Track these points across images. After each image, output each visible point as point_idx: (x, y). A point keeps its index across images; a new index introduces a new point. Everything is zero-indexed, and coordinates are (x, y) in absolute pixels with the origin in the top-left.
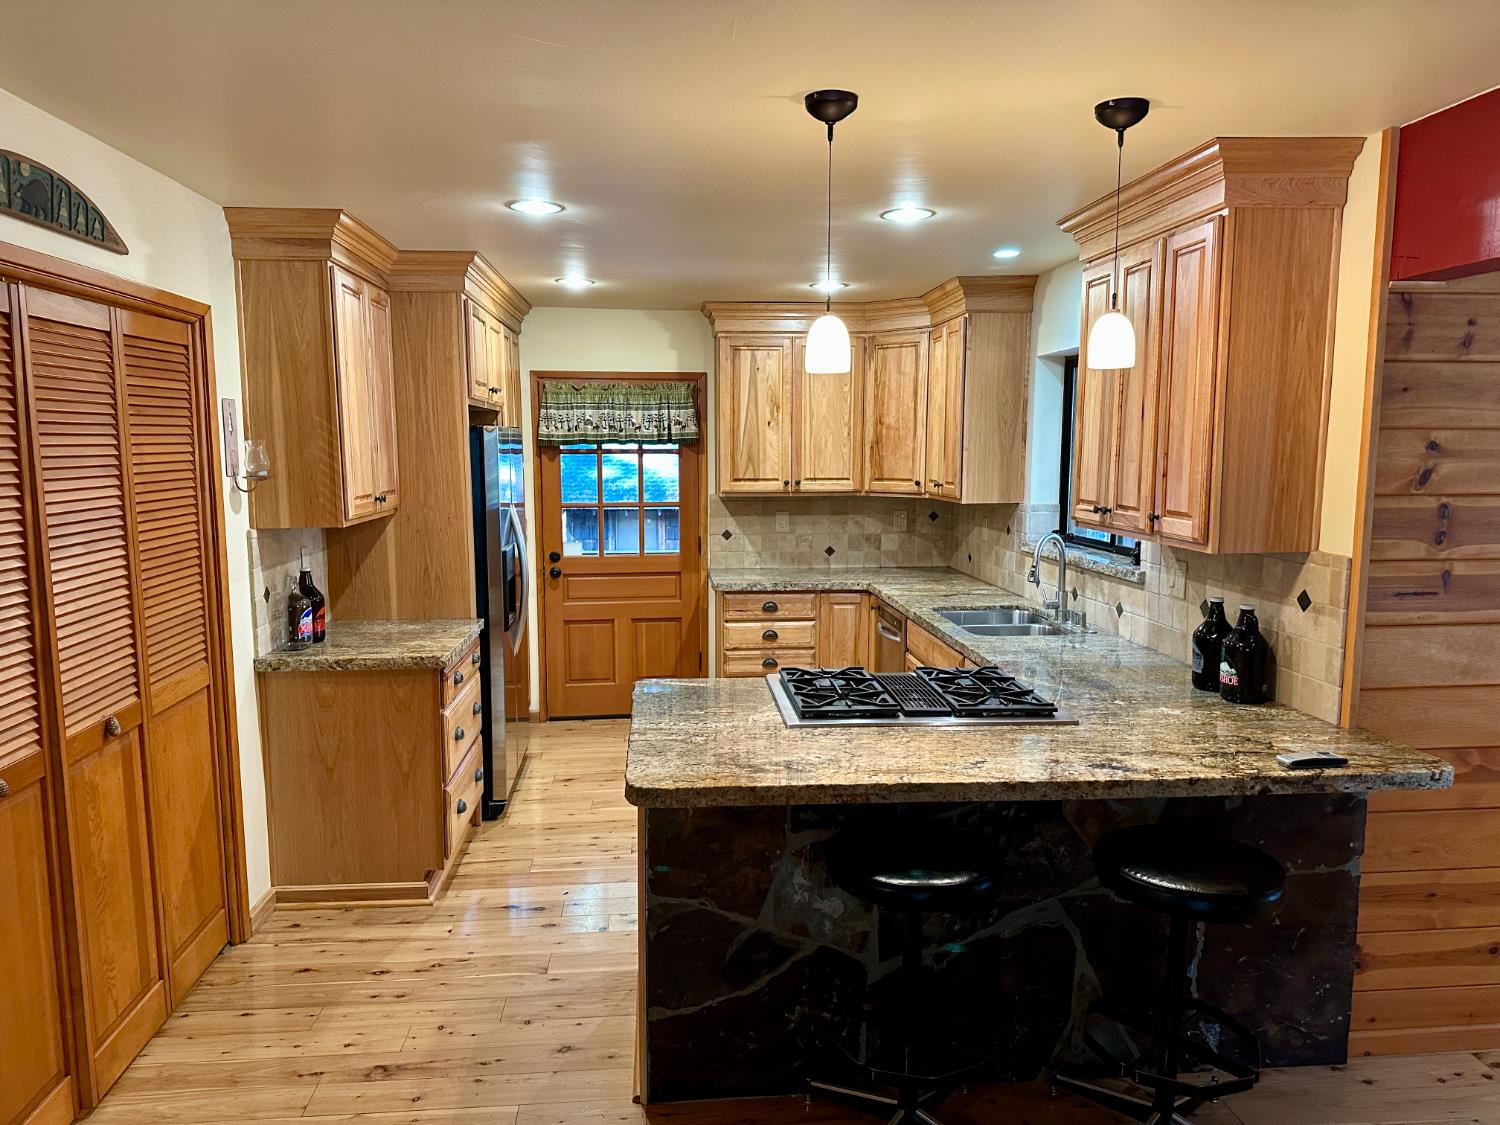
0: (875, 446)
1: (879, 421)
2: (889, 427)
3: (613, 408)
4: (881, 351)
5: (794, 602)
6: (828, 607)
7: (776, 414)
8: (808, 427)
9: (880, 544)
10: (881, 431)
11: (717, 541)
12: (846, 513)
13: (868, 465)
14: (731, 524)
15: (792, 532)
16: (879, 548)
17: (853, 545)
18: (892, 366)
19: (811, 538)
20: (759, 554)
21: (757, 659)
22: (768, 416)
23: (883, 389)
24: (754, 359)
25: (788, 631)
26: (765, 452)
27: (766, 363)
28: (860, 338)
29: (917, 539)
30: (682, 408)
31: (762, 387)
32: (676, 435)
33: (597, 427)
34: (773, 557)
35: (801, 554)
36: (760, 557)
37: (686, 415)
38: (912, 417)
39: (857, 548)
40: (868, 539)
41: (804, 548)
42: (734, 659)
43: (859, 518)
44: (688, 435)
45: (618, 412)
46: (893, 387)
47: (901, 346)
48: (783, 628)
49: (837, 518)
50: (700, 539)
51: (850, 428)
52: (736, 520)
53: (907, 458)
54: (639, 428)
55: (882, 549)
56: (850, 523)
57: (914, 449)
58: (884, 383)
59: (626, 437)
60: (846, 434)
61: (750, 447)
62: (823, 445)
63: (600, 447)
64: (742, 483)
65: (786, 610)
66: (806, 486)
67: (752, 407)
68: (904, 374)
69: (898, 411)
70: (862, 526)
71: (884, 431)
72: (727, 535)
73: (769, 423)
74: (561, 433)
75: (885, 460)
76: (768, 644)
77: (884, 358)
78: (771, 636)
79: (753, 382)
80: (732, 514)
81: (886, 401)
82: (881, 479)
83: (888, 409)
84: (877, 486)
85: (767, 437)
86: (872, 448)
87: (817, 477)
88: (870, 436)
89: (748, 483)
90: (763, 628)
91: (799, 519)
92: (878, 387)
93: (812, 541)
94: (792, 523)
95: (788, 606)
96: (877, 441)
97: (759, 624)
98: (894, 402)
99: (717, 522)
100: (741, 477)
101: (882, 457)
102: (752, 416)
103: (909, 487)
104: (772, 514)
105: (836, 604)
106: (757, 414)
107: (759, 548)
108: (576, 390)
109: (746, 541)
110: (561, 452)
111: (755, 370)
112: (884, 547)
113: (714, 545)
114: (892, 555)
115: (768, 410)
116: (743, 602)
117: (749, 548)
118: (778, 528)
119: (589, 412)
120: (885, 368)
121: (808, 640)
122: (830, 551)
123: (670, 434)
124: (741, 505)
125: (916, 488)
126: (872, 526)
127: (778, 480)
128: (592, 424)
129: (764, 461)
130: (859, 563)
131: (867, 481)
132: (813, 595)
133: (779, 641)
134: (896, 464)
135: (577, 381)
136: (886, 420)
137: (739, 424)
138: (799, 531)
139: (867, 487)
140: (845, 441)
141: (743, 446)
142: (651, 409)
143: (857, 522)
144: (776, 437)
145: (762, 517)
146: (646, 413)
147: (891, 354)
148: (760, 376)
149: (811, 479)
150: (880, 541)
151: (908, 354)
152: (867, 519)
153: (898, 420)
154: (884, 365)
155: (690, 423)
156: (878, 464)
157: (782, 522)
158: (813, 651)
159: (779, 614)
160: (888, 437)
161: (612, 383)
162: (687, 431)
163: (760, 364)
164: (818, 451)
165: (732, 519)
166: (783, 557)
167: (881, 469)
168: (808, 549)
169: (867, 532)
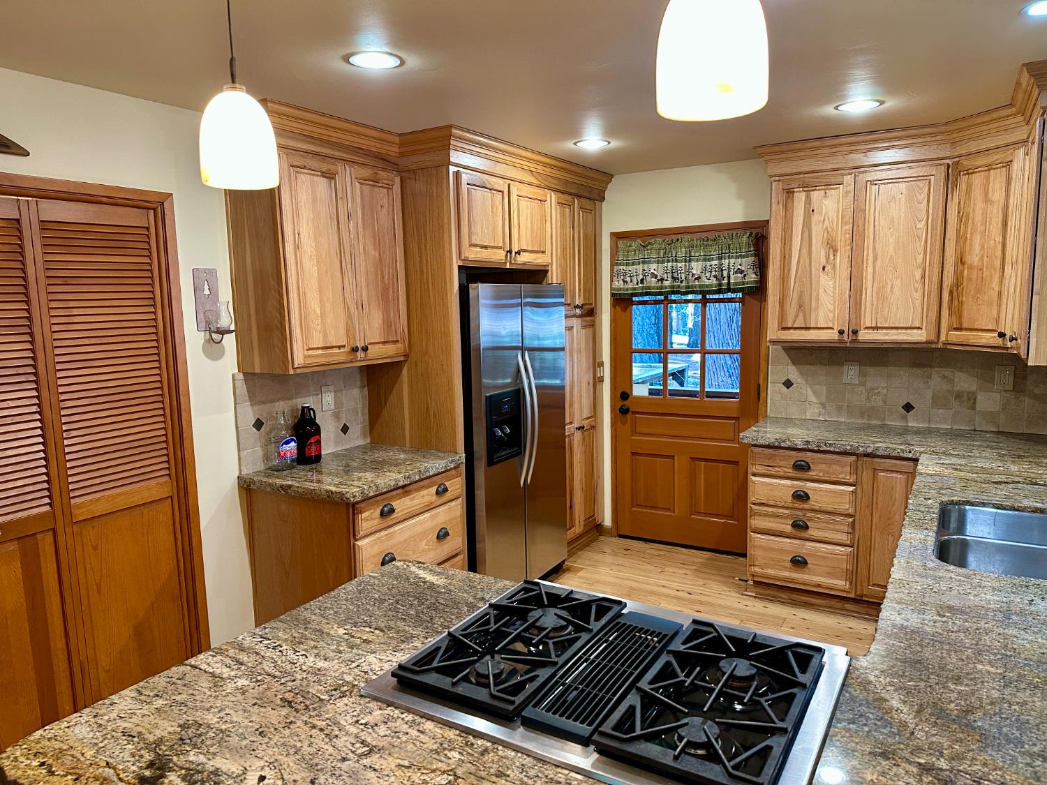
0: (955, 289)
1: (961, 261)
2: (971, 268)
3: (676, 261)
4: (965, 178)
5: (830, 463)
6: (871, 472)
7: (832, 257)
8: (870, 270)
9: (975, 403)
10: (962, 271)
11: (777, 389)
12: (931, 366)
13: (945, 312)
14: (793, 373)
15: (862, 384)
16: (973, 408)
17: (939, 401)
18: (977, 194)
19: (885, 391)
20: (823, 405)
21: (786, 518)
22: (823, 261)
23: (967, 223)
24: (808, 200)
25: (822, 494)
26: (818, 299)
27: (822, 203)
28: (940, 165)
29: (1027, 400)
30: (744, 257)
31: (817, 230)
32: (736, 284)
33: (662, 280)
34: (839, 409)
35: (873, 408)
36: (824, 408)
37: (746, 263)
38: (999, 253)
39: (945, 406)
40: (958, 396)
41: (876, 401)
42: (760, 515)
43: (948, 372)
44: (748, 283)
45: (679, 265)
46: (978, 217)
47: (990, 167)
48: (815, 490)
49: (918, 371)
50: (759, 385)
51: (924, 270)
52: (799, 370)
53: (990, 304)
54: (699, 278)
55: (978, 409)
56: (935, 377)
57: (1000, 294)
58: (968, 215)
59: (688, 287)
60: (918, 277)
61: (802, 293)
62: (889, 290)
63: (666, 298)
64: (792, 331)
65: (821, 470)
66: (864, 335)
67: (805, 251)
68: (992, 202)
69: (982, 247)
70: (951, 381)
71: (966, 271)
72: (788, 384)
73: (824, 268)
74: (630, 285)
75: (965, 306)
76: (798, 505)
77: (969, 185)
78: (801, 497)
79: (807, 225)
80: (794, 363)
81: (968, 236)
82: (960, 329)
83: (971, 245)
84: (955, 336)
85: (821, 283)
86: (951, 293)
87: (879, 325)
88: (948, 280)
89: (798, 332)
90: (792, 486)
91: (871, 370)
92: (961, 220)
93: (886, 395)
94: (863, 374)
95: (823, 466)
96: (958, 284)
97: (788, 482)
98: (979, 236)
99: (779, 370)
100: (790, 326)
101: (961, 303)
102: (804, 262)
103: (991, 339)
104: (840, 364)
105: (883, 470)
106: (810, 259)
107: (824, 400)
108: (644, 247)
109: (809, 390)
110: (633, 303)
111: (809, 211)
112: (979, 407)
113: (774, 391)
114: (991, 417)
115: (823, 254)
116: (771, 457)
117: (813, 398)
118: (846, 379)
119: (654, 266)
120: (970, 198)
121: (846, 506)
122: (908, 407)
123: (729, 283)
124: (803, 354)
125: (999, 341)
126: (964, 382)
127: (832, 328)
128: (656, 277)
129: (817, 308)
130: (945, 423)
131: (943, 331)
132: (854, 458)
133: (811, 503)
134: (978, 311)
135: (645, 237)
136: (968, 259)
137: (789, 270)
138: (870, 384)
139: (943, 338)
140: (917, 285)
141: (793, 295)
142: (712, 259)
143: (944, 377)
144: (831, 283)
145: (827, 367)
146: (708, 263)
147: (977, 179)
148: (815, 218)
149: (873, 328)
150: (975, 400)
151: (997, 177)
152: (958, 374)
153: (982, 258)
154: (968, 193)
155: (750, 271)
156: (957, 311)
157: (851, 373)
158: (851, 520)
159: (812, 474)
160: (969, 279)
161: (675, 238)
162: (747, 280)
163: (815, 205)
164: (882, 296)
165: (794, 367)
166: (850, 411)
167: (960, 316)
168: (881, 404)
169: (957, 388)
